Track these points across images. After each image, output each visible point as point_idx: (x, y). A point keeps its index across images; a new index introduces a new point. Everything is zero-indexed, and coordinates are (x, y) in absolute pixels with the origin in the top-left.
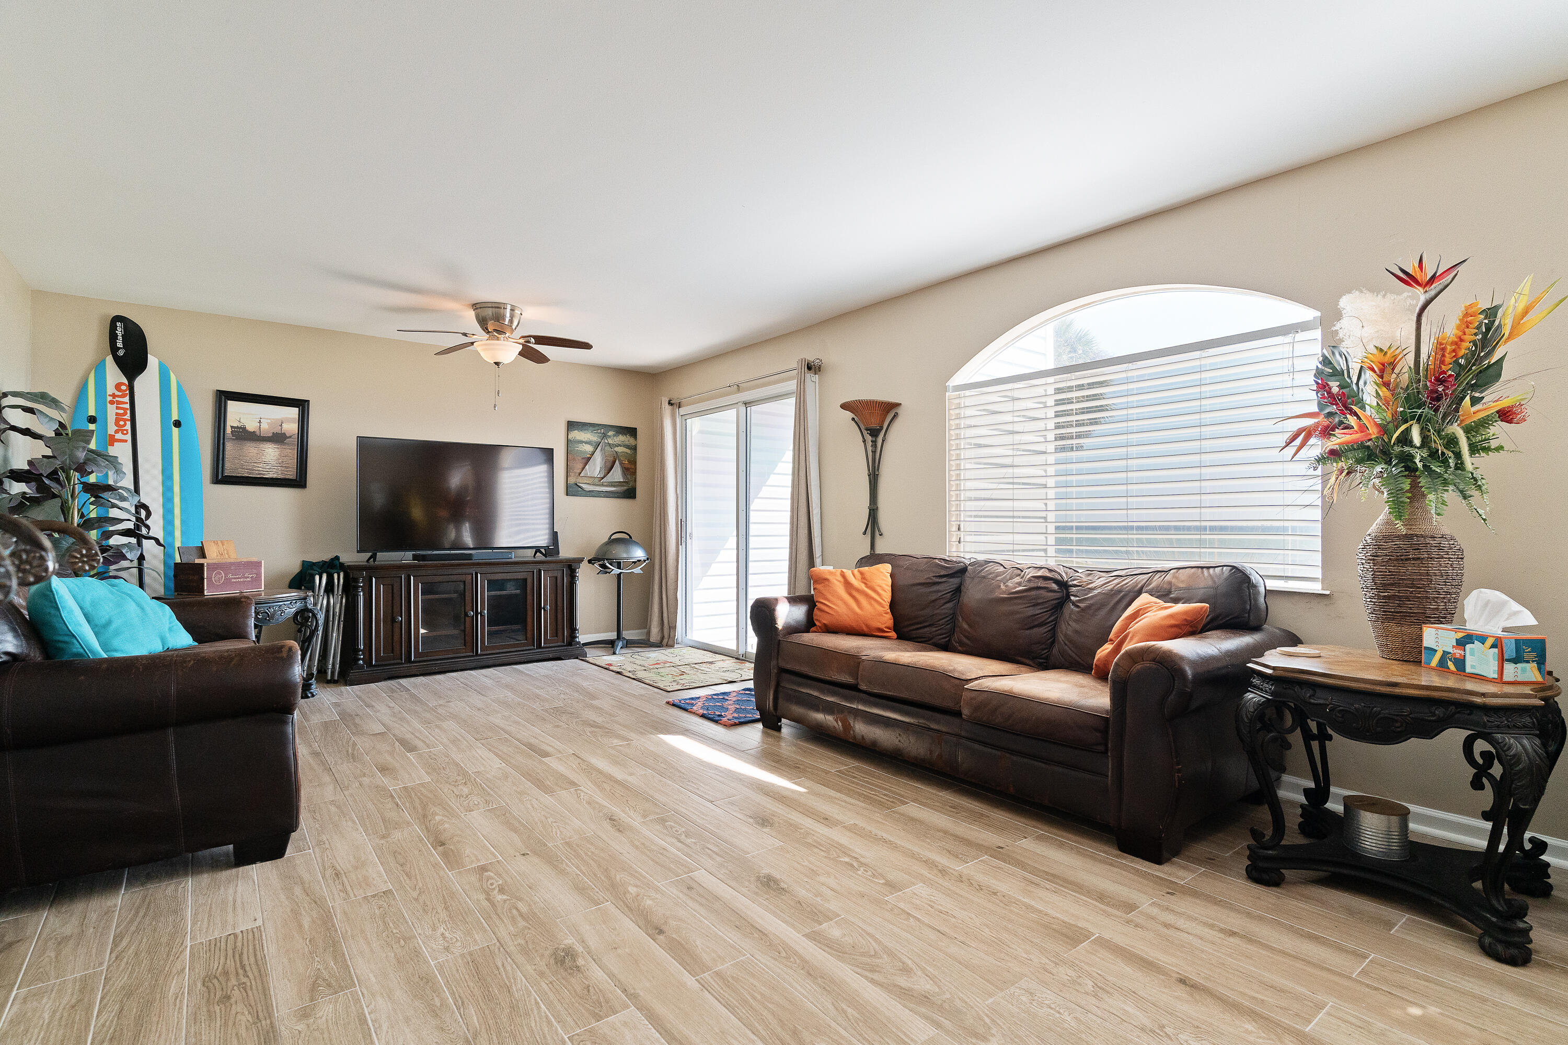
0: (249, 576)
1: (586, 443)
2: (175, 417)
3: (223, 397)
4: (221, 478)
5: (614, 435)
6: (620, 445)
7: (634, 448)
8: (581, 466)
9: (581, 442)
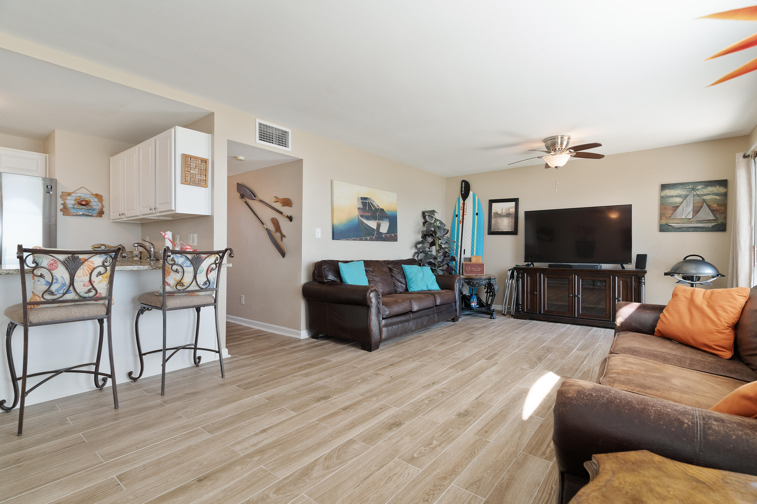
0: (479, 269)
1: (676, 196)
2: (476, 212)
3: (492, 202)
4: (491, 233)
5: (703, 188)
6: (709, 194)
7: (725, 195)
8: (671, 212)
9: (672, 197)
